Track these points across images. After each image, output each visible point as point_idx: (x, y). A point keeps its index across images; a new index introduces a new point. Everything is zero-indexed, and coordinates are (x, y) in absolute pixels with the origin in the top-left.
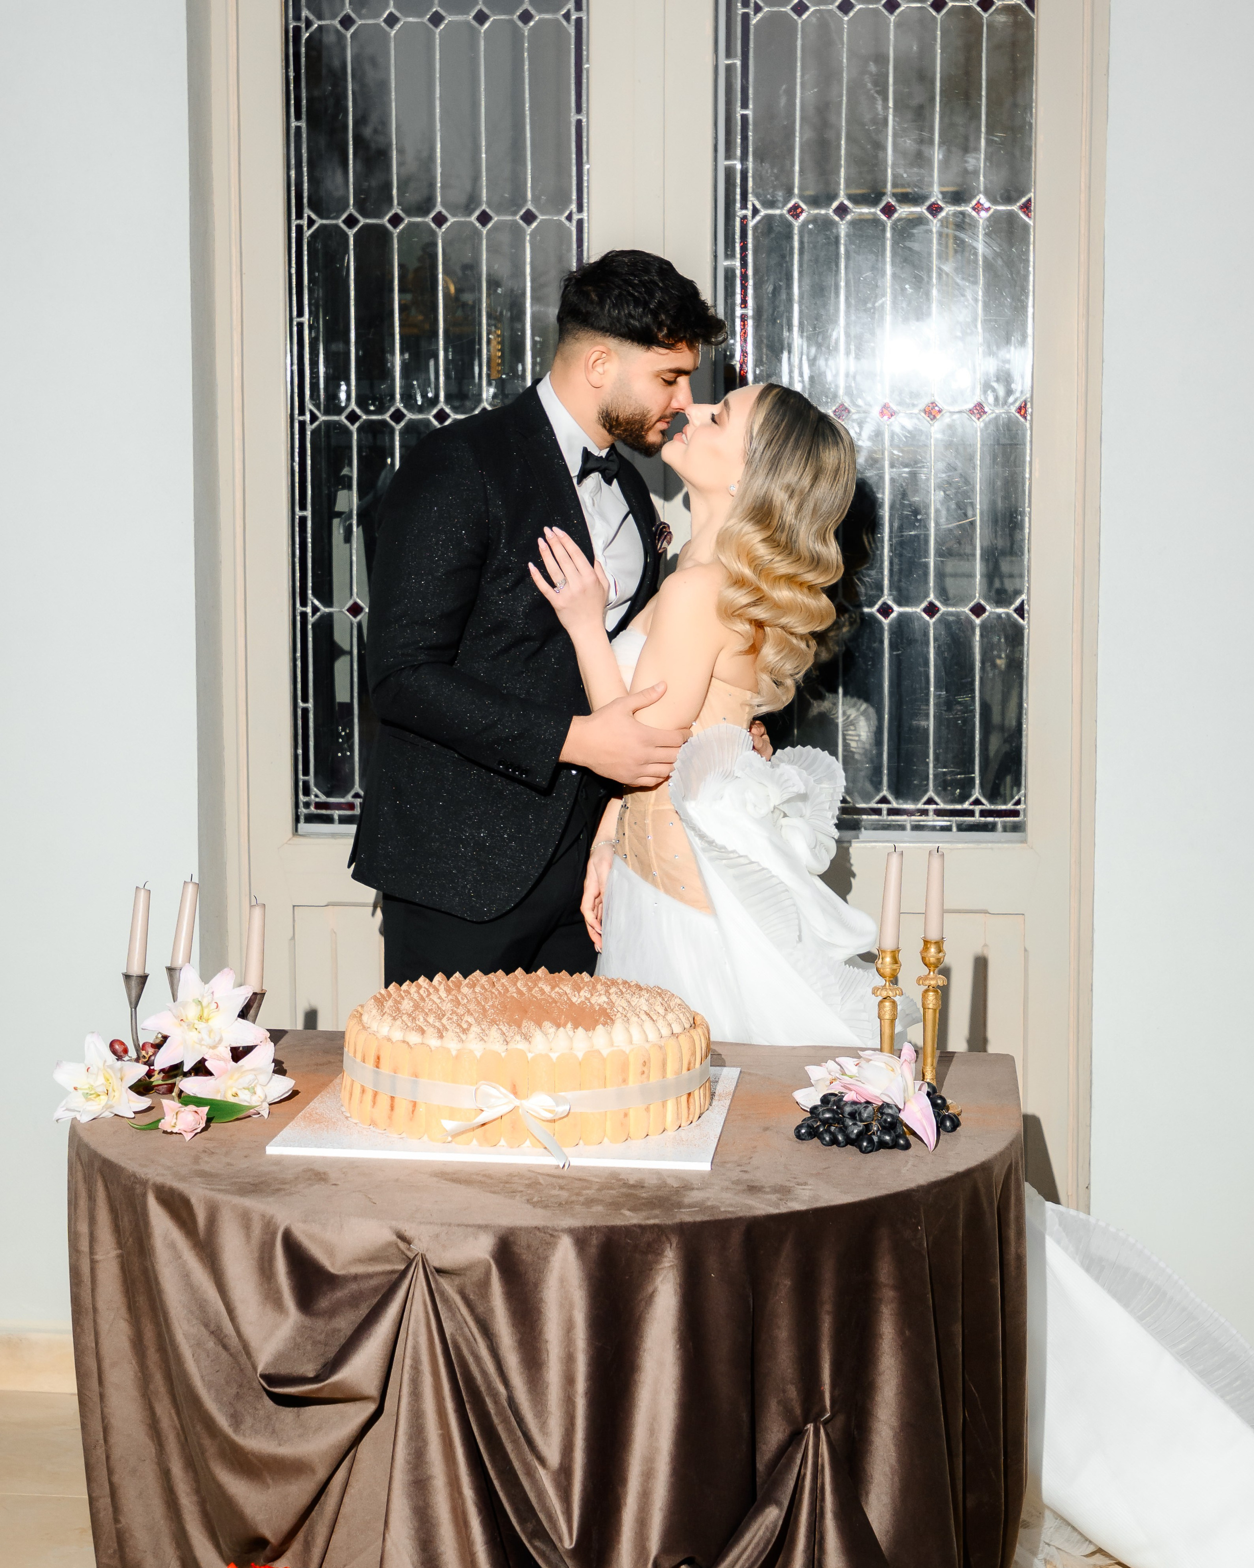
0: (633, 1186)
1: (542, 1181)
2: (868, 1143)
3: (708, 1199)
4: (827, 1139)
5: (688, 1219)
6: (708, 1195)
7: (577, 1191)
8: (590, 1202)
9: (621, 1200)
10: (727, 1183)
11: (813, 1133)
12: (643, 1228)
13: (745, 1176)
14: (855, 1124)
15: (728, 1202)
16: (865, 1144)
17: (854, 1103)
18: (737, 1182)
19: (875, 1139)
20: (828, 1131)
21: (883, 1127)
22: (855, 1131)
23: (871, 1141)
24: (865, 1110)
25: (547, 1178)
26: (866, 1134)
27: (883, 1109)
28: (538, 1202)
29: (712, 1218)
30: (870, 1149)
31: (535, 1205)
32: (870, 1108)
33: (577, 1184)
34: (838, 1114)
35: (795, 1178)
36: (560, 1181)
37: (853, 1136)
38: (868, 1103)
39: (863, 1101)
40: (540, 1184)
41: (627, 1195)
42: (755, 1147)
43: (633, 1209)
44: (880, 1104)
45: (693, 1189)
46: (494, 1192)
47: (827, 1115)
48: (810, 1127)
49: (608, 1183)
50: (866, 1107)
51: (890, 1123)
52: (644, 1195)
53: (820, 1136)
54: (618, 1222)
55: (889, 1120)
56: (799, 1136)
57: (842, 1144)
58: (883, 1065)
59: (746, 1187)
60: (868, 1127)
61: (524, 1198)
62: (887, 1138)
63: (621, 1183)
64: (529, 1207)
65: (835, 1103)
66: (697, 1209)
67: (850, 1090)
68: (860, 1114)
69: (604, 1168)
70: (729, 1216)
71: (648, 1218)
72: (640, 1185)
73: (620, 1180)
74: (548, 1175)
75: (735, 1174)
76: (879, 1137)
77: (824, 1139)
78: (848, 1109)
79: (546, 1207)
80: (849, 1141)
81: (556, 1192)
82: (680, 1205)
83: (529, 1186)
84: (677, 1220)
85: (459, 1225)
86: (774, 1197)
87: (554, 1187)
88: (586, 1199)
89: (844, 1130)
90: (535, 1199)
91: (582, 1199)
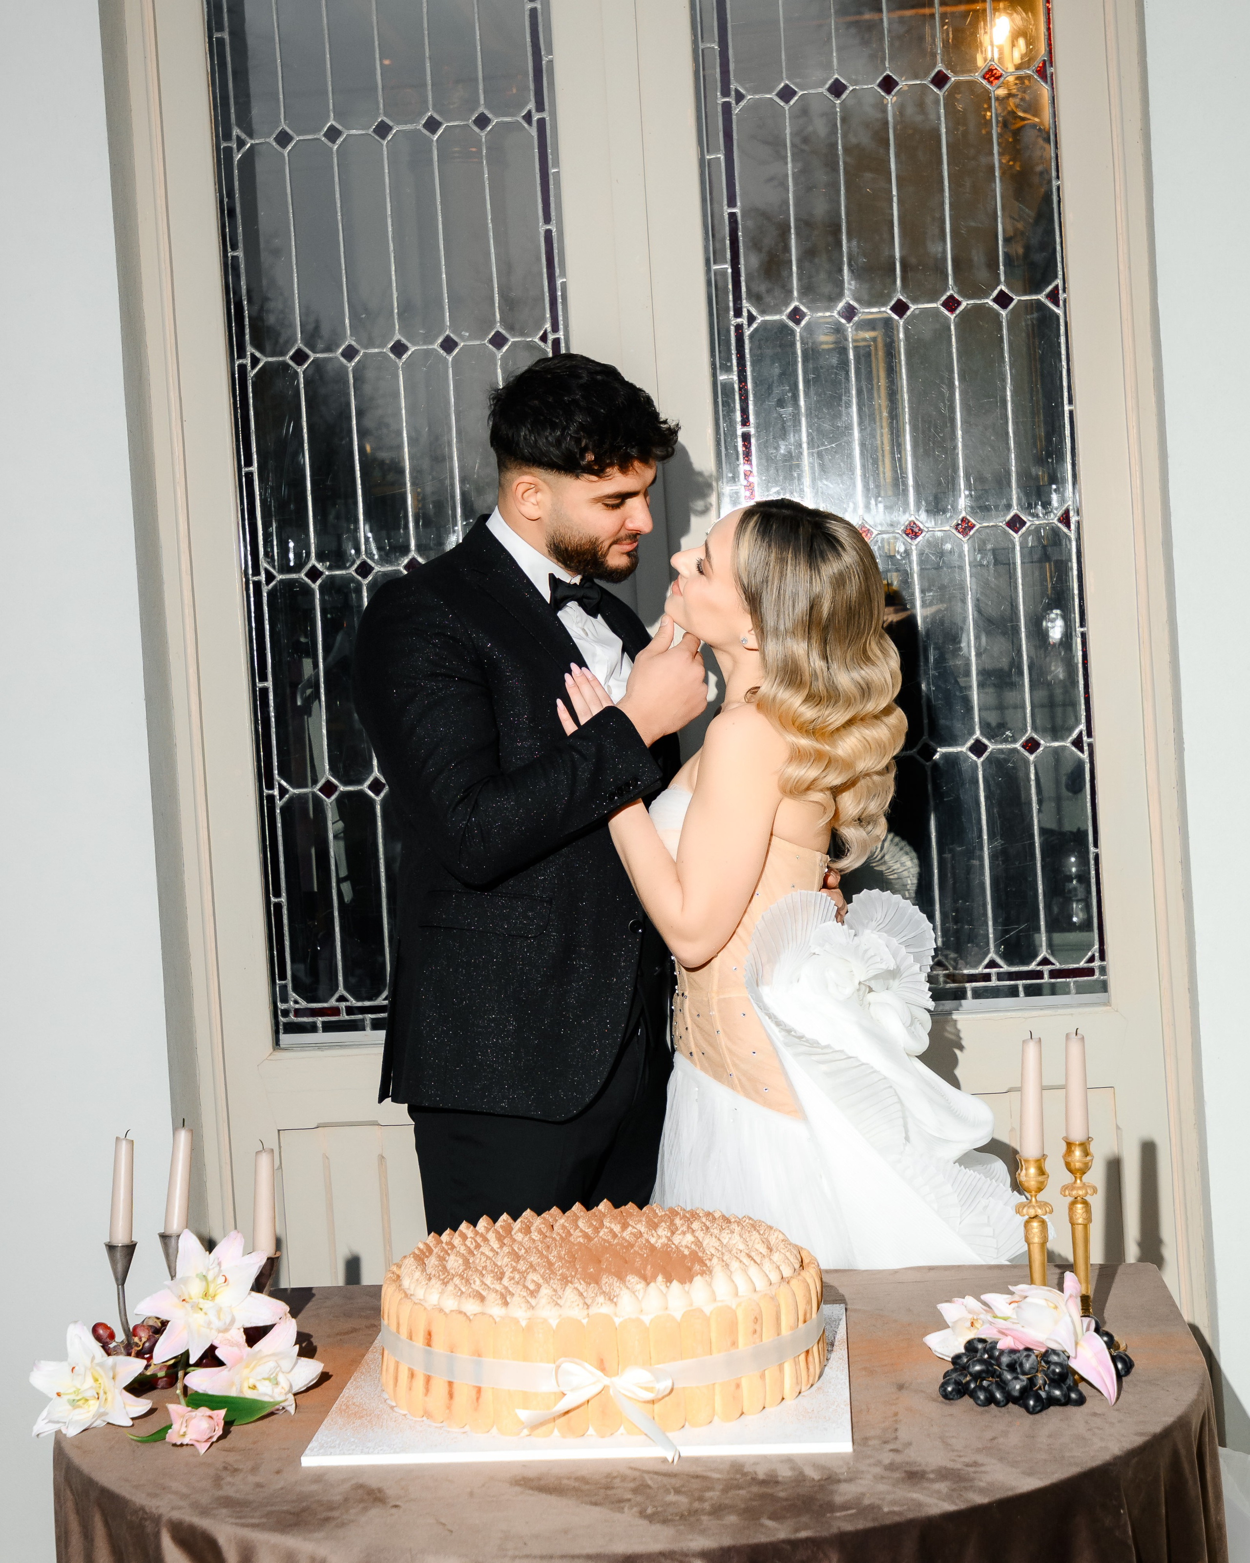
0: (764, 1483)
1: (650, 1482)
2: (1036, 1402)
3: (863, 1494)
4: (982, 1397)
5: (848, 1527)
6: (860, 1490)
7: (696, 1494)
8: (717, 1511)
9: (754, 1503)
10: (878, 1470)
11: (962, 1391)
12: (794, 1544)
13: (898, 1458)
14: (1016, 1378)
15: (889, 1497)
16: (1032, 1403)
17: (1013, 1351)
18: (891, 1467)
19: (1043, 1394)
20: (981, 1387)
21: (1050, 1379)
22: (1018, 1387)
23: (1038, 1398)
24: (1027, 1360)
25: (656, 1477)
26: (1031, 1388)
27: (1048, 1357)
28: (654, 1514)
29: (876, 1524)
30: (1038, 1408)
31: (651, 1518)
32: (1033, 1357)
33: (695, 1484)
34: (992, 1365)
35: (960, 1456)
36: (673, 1481)
37: (1016, 1394)
38: (1028, 1349)
39: (1021, 1347)
40: (649, 1487)
41: (763, 1496)
42: (896, 1414)
43: (773, 1517)
44: (1043, 1350)
45: (839, 1481)
46: (596, 1504)
47: (978, 1368)
48: (957, 1383)
49: (732, 1479)
50: (1028, 1356)
51: (1060, 1374)
52: (782, 1494)
53: (973, 1395)
54: (762, 1538)
55: (1057, 1370)
56: (946, 1396)
57: (1002, 1404)
58: (1042, 1302)
59: (903, 1475)
60: (1032, 1381)
61: (635, 1509)
62: (1057, 1393)
63: (749, 1478)
64: (645, 1522)
65: (985, 1350)
66: (853, 1511)
67: (1006, 1335)
68: (1021, 1365)
69: (722, 1459)
70: (897, 1519)
71: (797, 1530)
72: (771, 1481)
73: (745, 1474)
74: (656, 1473)
75: (887, 1458)
76: (1048, 1393)
77: (979, 1398)
78: (1005, 1360)
79: (665, 1521)
80: (1010, 1399)
81: (672, 1497)
82: (831, 1507)
83: (635, 1491)
84: (834, 1530)
85: (563, 1557)
86: (943, 1487)
87: (667, 1492)
88: (712, 1506)
89: (1002, 1385)
90: (650, 1511)
91: (707, 1506)
